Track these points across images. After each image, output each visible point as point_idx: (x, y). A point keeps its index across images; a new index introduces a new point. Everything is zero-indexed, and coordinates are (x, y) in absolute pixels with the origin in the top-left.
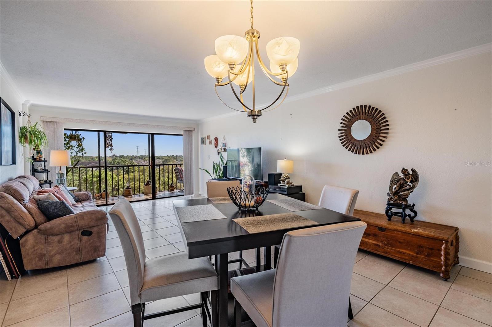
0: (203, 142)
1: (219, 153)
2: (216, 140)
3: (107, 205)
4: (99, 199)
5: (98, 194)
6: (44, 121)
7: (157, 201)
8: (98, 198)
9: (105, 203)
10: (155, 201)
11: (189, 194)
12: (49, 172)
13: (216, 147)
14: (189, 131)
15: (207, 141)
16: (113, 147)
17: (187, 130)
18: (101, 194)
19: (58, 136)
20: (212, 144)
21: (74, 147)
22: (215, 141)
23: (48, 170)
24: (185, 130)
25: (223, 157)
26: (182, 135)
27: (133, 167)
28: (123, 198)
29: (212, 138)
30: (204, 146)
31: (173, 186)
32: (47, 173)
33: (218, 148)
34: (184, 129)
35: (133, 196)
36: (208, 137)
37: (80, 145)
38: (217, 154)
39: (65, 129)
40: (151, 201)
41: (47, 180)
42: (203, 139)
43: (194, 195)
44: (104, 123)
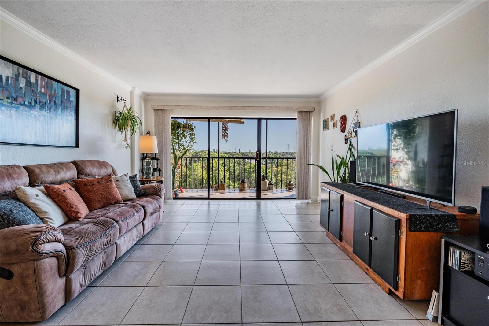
0: (326, 126)
1: (346, 140)
2: (344, 119)
3: (209, 199)
4: (216, 190)
5: (216, 185)
6: (155, 110)
7: (262, 202)
8: (215, 188)
9: (207, 196)
10: (260, 202)
11: (303, 199)
12: (159, 159)
13: (343, 131)
14: (306, 111)
15: (331, 124)
16: (228, 137)
17: (303, 110)
18: (218, 185)
19: (165, 124)
20: (337, 127)
21: (187, 136)
22: (342, 120)
23: (158, 158)
24: (300, 110)
25: (353, 147)
26: (296, 119)
27: (239, 159)
28: (239, 191)
29: (337, 118)
30: (327, 131)
31: (292, 185)
32: (157, 161)
33: (346, 133)
34: (298, 110)
35: (247, 190)
36: (332, 118)
37: (192, 134)
38: (344, 141)
39: (172, 118)
40: (256, 201)
41: (157, 167)
42: (326, 121)
43: (310, 200)
44: (205, 108)
